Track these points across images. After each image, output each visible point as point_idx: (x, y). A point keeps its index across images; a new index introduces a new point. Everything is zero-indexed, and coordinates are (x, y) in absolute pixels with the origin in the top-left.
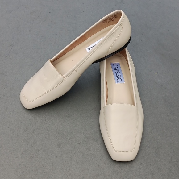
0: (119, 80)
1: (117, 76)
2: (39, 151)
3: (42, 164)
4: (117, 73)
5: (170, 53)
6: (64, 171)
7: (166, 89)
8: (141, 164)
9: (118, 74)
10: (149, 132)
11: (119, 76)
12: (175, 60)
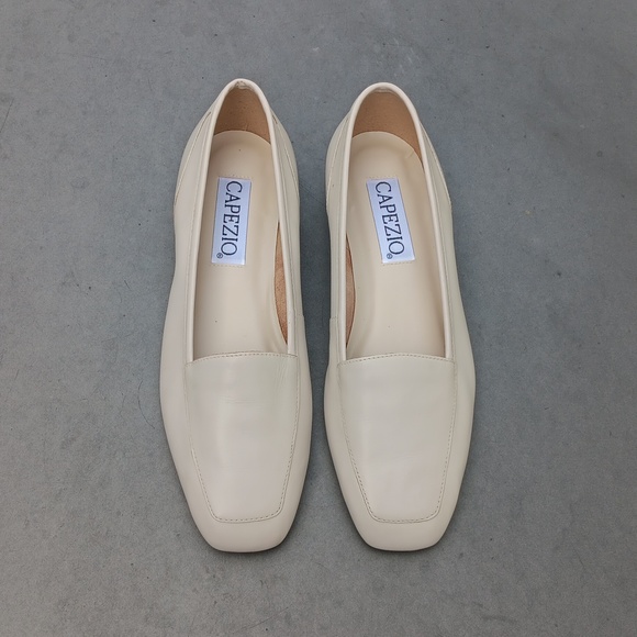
0: (397, 247)
1: (389, 232)
2: (119, 513)
3: (130, 562)
4: (387, 219)
5: (582, 126)
6: (206, 584)
7: (559, 274)
8: (462, 554)
9: (392, 225)
10: (493, 439)
11: (394, 235)
12: (600, 154)
